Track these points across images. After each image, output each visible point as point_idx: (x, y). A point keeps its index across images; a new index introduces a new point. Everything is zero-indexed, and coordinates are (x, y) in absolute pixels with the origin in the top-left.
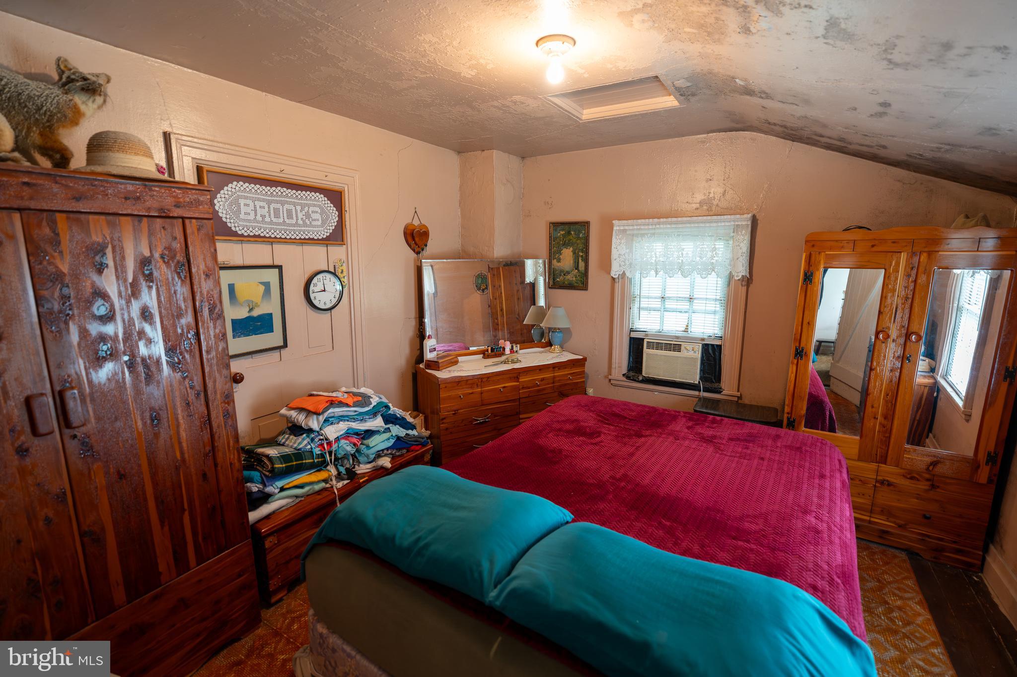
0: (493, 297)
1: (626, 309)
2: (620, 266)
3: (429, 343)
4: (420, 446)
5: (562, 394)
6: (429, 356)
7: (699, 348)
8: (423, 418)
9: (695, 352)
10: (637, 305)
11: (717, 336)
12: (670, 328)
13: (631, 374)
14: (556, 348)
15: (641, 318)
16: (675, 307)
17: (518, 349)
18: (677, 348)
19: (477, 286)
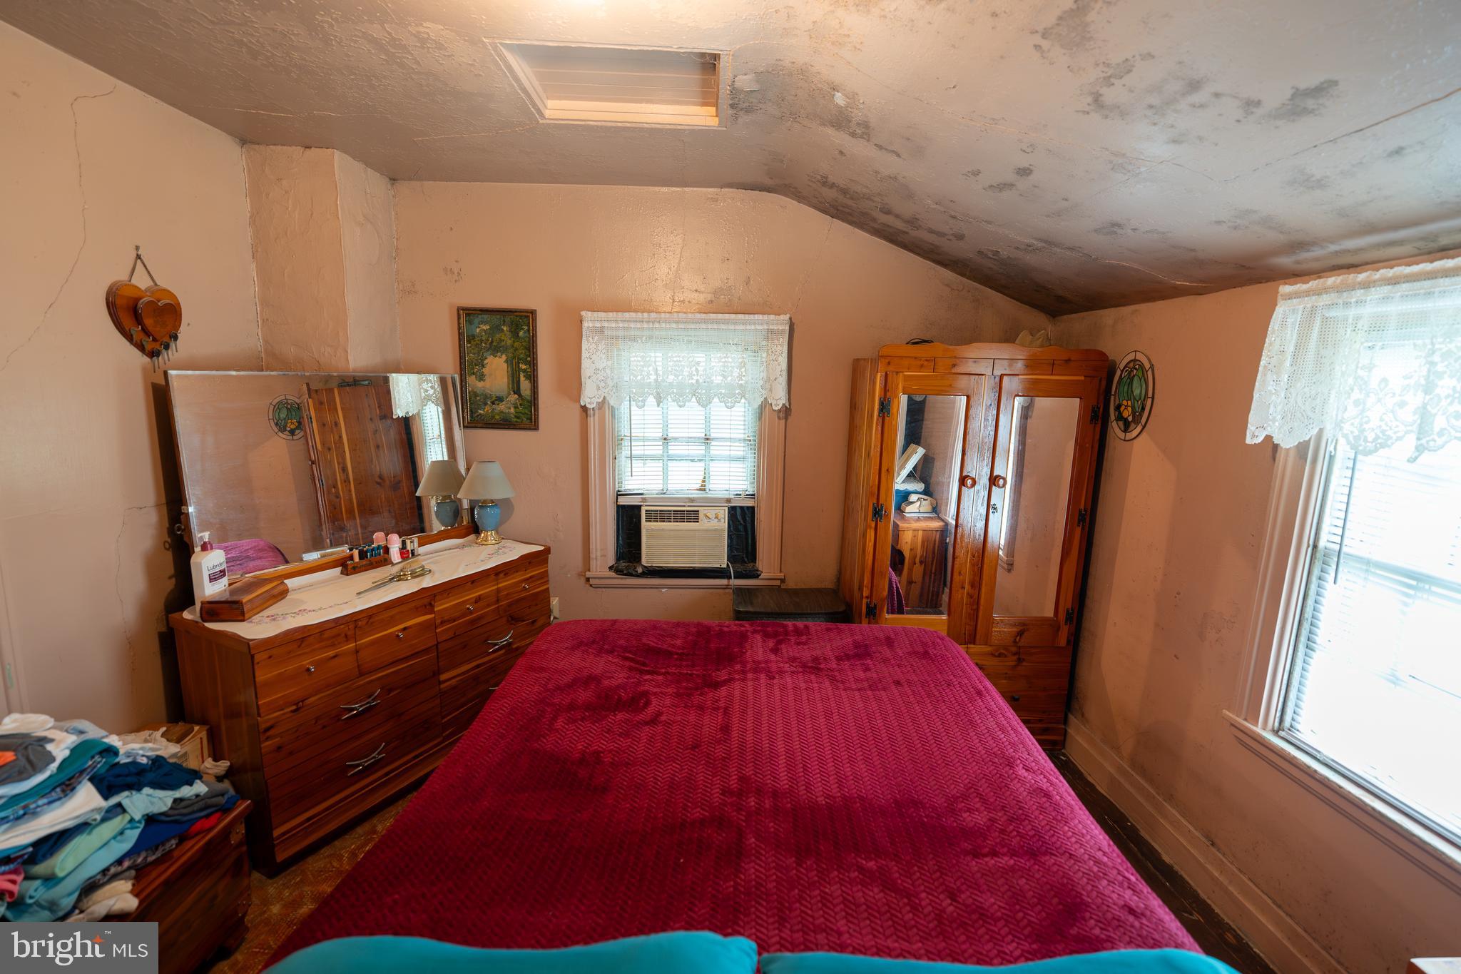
0: (323, 444)
1: (609, 460)
2: (598, 388)
3: (207, 563)
4: (218, 814)
5: (513, 618)
6: (209, 590)
7: (724, 513)
8: (204, 735)
9: (719, 521)
10: (625, 452)
11: (747, 493)
12: (678, 487)
13: (623, 564)
14: (491, 536)
15: (634, 474)
16: (686, 452)
17: (416, 544)
18: (693, 516)
19: (277, 424)
